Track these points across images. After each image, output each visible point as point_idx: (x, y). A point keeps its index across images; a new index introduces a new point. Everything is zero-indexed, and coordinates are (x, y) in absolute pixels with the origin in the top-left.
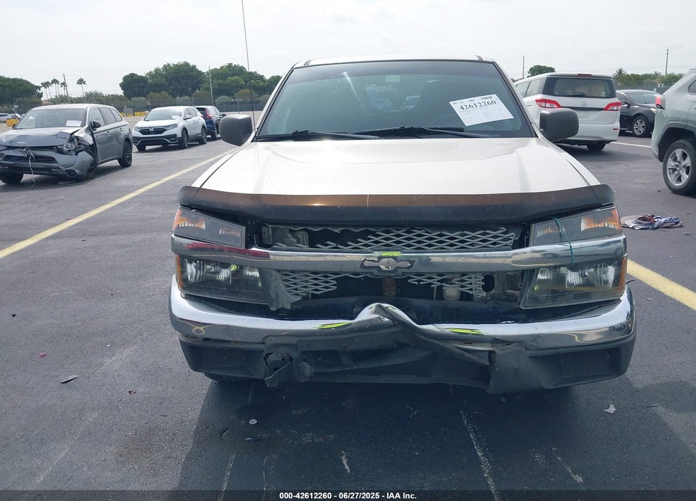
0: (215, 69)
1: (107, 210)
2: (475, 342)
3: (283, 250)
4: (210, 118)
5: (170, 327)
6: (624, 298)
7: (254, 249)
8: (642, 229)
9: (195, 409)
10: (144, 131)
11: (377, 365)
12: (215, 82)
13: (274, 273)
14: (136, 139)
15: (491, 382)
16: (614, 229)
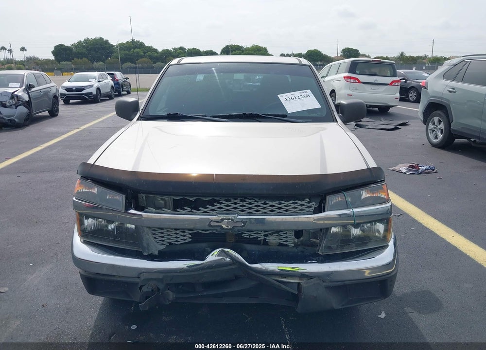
0: (122, 43)
1: (38, 152)
2: (288, 277)
3: (152, 213)
4: (117, 80)
5: (72, 264)
6: (391, 243)
7: (132, 211)
8: (411, 174)
9: (92, 317)
10: (69, 89)
11: (220, 291)
12: (122, 52)
13: (145, 229)
14: (62, 95)
15: (299, 305)
16: (384, 198)
